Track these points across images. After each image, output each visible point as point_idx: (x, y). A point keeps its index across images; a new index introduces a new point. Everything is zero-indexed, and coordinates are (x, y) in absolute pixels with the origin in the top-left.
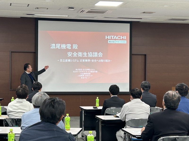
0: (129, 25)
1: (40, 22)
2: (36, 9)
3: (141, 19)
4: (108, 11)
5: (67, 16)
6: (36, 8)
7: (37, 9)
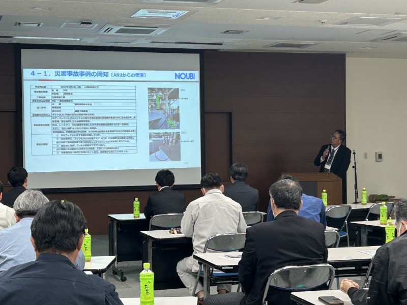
0: (198, 56)
1: (24, 52)
2: (15, 25)
3: (221, 44)
4: (157, 29)
5: (79, 39)
6: (16, 23)
7: (17, 26)
